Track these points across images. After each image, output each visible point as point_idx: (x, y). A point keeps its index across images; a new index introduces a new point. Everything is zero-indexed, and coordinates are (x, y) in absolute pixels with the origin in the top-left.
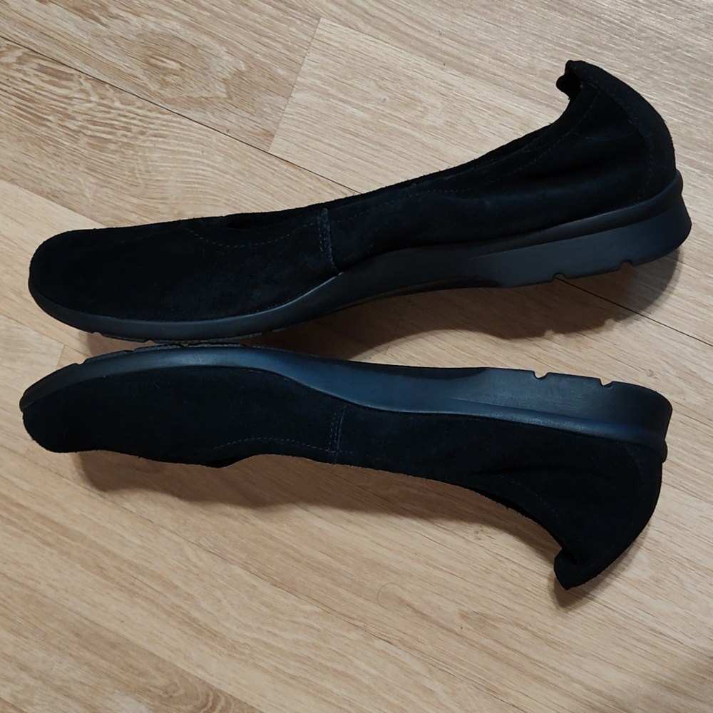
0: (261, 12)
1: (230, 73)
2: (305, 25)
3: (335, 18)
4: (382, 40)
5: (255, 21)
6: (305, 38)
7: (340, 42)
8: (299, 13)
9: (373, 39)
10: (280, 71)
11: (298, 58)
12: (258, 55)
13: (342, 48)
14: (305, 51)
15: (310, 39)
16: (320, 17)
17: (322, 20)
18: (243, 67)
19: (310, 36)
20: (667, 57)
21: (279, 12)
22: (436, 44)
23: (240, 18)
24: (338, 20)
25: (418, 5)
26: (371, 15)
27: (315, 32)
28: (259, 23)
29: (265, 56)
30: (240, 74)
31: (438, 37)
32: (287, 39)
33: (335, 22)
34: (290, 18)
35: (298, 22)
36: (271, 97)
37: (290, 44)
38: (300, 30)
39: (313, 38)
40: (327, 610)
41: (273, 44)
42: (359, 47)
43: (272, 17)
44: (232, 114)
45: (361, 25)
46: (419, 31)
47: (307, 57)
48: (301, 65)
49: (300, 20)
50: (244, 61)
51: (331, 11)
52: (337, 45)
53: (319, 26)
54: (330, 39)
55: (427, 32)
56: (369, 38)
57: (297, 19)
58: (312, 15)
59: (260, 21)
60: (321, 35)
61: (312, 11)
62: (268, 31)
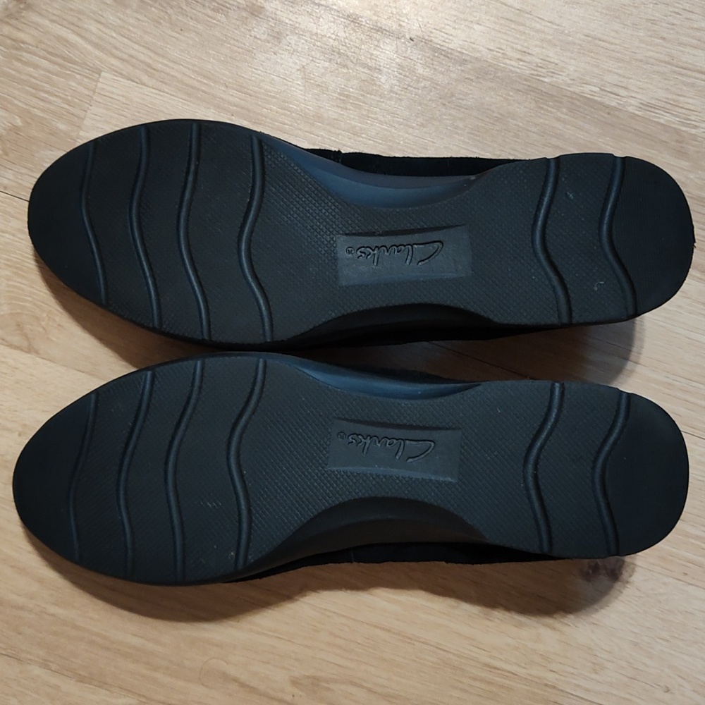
0: (36, 67)
1: (5, 129)
2: (86, 80)
3: (116, 72)
4: (167, 93)
5: (31, 76)
6: (86, 92)
7: (123, 96)
8: (78, 68)
9: (157, 92)
10: (62, 126)
11: (81, 114)
12: (35, 110)
13: (124, 101)
14: (88, 106)
15: (90, 93)
16: (101, 71)
17: (103, 74)
18: (19, 122)
19: (92, 90)
20: (444, 105)
21: (56, 67)
22: (224, 96)
23: (13, 72)
24: (121, 74)
25: (202, 59)
26: (154, 69)
27: (96, 86)
28: (34, 78)
29: (42, 110)
30: (15, 129)
31: (224, 89)
32: (67, 93)
33: (116, 76)
34: (69, 72)
35: (78, 76)
36: (52, 152)
37: (69, 98)
38: (80, 84)
39: (94, 92)
41: (51, 98)
42: (144, 99)
43: (49, 72)
44: (7, 170)
45: (145, 78)
46: (205, 84)
47: (89, 111)
48: (83, 119)
49: (80, 74)
50: (20, 117)
51: (112, 65)
52: (120, 98)
53: (101, 80)
54: (112, 93)
55: (212, 84)
56: (154, 91)
57: (77, 73)
58: (91, 69)
59: (36, 75)
60: (103, 89)
61: (92, 65)
62: (45, 85)
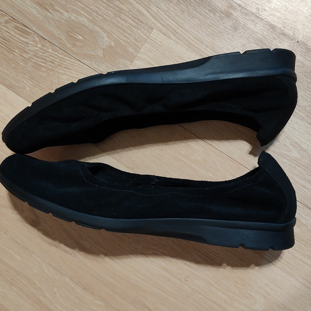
0: (126, 22)
1: (106, 46)
2: (145, 31)
3: (160, 30)
4: (180, 44)
5: (123, 25)
6: (144, 36)
7: (160, 42)
8: (144, 25)
9: (176, 43)
10: (130, 49)
11: (140, 46)
12: (121, 41)
13: (160, 45)
14: (144, 43)
15: (146, 38)
16: (153, 29)
17: (154, 30)
18: (113, 44)
19: (147, 36)
20: (306, 76)
21: (134, 23)
22: (204, 51)
23: (116, 22)
24: (161, 32)
25: (199, 32)
26: (177, 33)
27: (149, 35)
28: (124, 26)
29: (124, 41)
30: (111, 47)
31: (205, 48)
32: (136, 36)
33: (159, 32)
34: (140, 27)
35: (143, 29)
36: (124, 60)
37: (137, 38)
38: (142, 32)
39: (148, 37)
40: (108, 305)
41: (129, 36)
42: (169, 45)
43: (131, 25)
44: (104, 64)
45: (171, 36)
46: (198, 44)
47: (144, 45)
48: (141, 49)
49: (144, 28)
50: (114, 42)
51: (159, 27)
52: (159, 43)
53: (152, 33)
54: (156, 40)
55: (201, 45)
56: (174, 42)
57: (143, 28)
58: (149, 27)
59: (125, 25)
60: (152, 37)
61: (150, 25)
62: (128, 30)
